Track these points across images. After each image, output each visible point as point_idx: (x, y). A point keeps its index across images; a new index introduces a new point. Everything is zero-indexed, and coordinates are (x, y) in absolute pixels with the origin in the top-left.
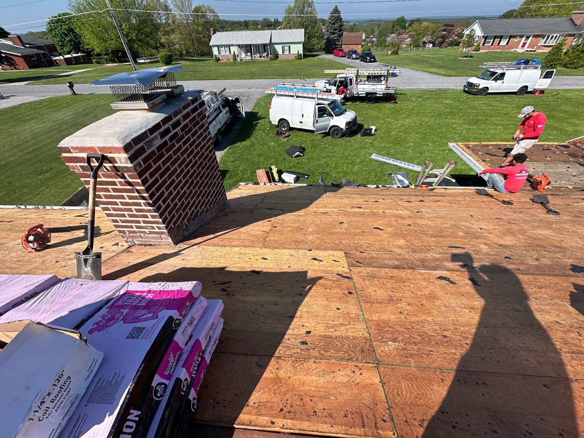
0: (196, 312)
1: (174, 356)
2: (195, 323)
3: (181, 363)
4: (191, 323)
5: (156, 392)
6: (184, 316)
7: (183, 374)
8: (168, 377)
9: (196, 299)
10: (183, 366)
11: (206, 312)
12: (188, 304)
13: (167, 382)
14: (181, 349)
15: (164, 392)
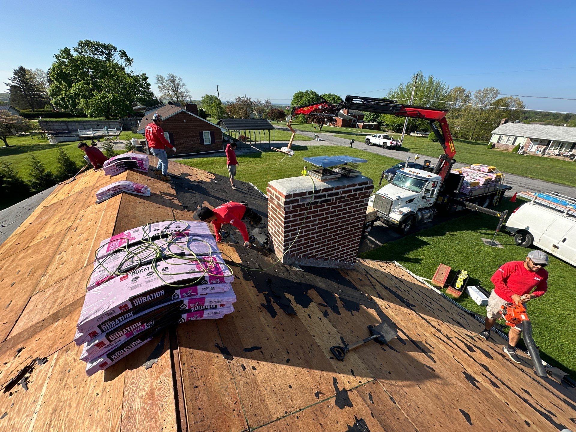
0: (218, 288)
1: (192, 292)
2: (213, 291)
3: (190, 298)
4: (211, 289)
5: (174, 296)
6: (211, 283)
7: (186, 302)
8: (182, 296)
9: (225, 283)
10: (189, 299)
11: (223, 293)
12: (218, 280)
13: (180, 297)
14: (197, 294)
15: (176, 299)
